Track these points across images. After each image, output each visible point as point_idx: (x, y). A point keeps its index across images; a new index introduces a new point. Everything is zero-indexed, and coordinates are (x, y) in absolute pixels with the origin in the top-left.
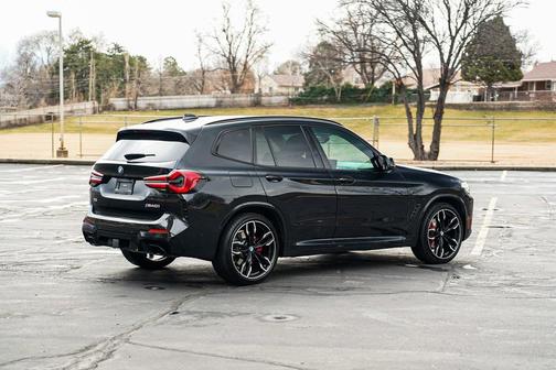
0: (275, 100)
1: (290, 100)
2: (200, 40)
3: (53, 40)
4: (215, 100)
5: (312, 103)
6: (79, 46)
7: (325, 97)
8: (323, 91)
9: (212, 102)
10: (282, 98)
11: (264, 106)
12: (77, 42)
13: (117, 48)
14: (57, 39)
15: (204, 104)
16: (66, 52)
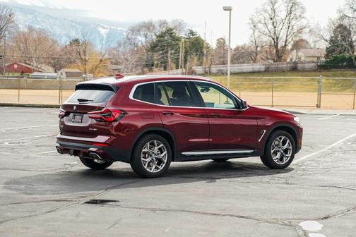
0: (308, 66)
1: (319, 66)
2: (254, 26)
3: (149, 28)
4: (264, 66)
5: (335, 68)
6: (166, 32)
7: (345, 64)
8: (344, 59)
9: (262, 68)
10: (313, 64)
11: (299, 71)
12: (164, 29)
13: (192, 33)
14: (151, 28)
15: (257, 70)
16: (158, 37)
